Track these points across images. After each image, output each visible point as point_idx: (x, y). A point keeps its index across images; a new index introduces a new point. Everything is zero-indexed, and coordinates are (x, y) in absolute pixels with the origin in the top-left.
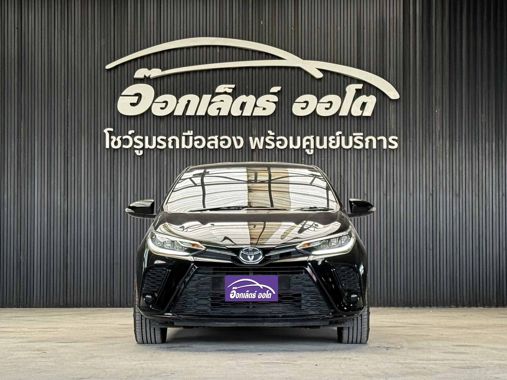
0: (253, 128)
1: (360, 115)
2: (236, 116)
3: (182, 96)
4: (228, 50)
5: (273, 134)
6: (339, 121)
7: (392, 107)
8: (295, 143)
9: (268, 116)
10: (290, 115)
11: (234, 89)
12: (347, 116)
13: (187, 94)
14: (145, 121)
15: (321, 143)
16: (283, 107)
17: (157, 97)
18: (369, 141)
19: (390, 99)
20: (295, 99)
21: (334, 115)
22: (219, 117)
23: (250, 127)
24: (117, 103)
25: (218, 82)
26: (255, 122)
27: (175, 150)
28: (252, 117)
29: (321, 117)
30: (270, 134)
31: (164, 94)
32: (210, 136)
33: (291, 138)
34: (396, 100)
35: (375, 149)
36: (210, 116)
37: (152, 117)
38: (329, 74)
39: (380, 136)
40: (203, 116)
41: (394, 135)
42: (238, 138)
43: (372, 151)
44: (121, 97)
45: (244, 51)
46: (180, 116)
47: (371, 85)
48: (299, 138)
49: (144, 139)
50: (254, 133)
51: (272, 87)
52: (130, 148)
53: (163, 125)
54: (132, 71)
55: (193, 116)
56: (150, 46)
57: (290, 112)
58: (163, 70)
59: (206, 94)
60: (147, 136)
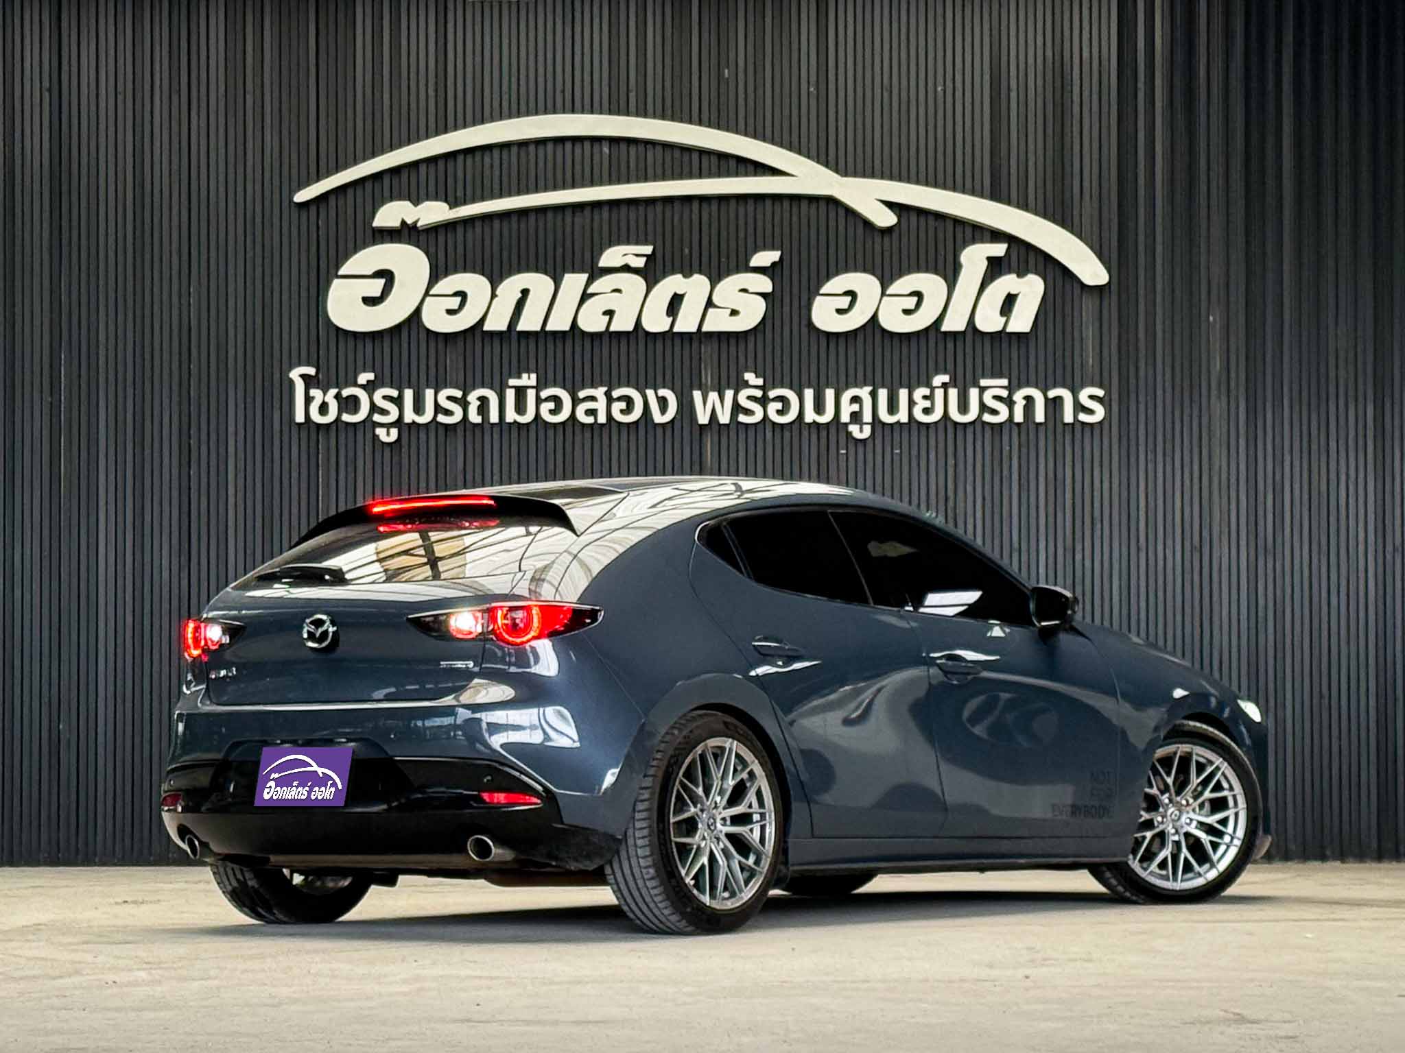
0: (703, 366)
1: (999, 328)
2: (655, 334)
3: (507, 278)
4: (633, 150)
5: (760, 382)
6: (941, 346)
7: (1089, 306)
8: (819, 408)
9: (746, 333)
10: (805, 330)
11: (650, 258)
12: (963, 333)
13: (519, 272)
14: (405, 345)
15: (892, 408)
16: (786, 309)
17: (437, 282)
18: (1024, 402)
19: (1083, 286)
20: (820, 285)
21: (927, 329)
22: (609, 337)
23: (695, 362)
24: (327, 295)
25: (606, 240)
26: (707, 350)
27: (487, 427)
28: (700, 336)
29: (892, 335)
30: (751, 383)
31: (456, 271)
32: (583, 388)
33: (809, 394)
34: (1100, 288)
35: (1041, 424)
36: (583, 333)
37: (423, 336)
38: (913, 218)
39: (1055, 386)
40: (564, 333)
41: (1093, 385)
42: (662, 392)
43: (1032, 428)
44: (336, 282)
45: (677, 153)
46: (500, 333)
47: (1029, 247)
48: (830, 394)
49: (401, 397)
50: (708, 379)
51: (755, 251)
52: (364, 421)
53: (452, 359)
54: (369, 209)
55: (536, 333)
56: (418, 140)
57: (804, 322)
58: (453, 204)
59: (573, 272)
60: (409, 388)
